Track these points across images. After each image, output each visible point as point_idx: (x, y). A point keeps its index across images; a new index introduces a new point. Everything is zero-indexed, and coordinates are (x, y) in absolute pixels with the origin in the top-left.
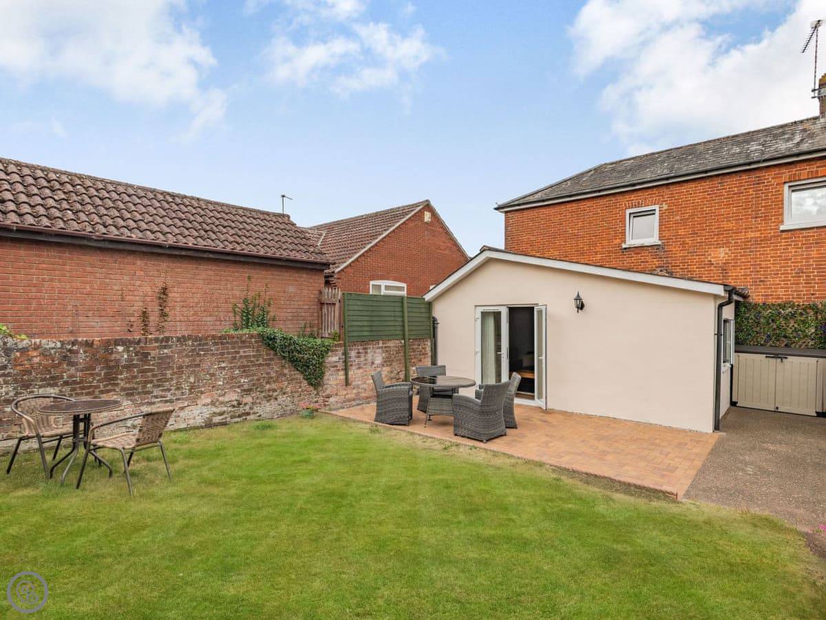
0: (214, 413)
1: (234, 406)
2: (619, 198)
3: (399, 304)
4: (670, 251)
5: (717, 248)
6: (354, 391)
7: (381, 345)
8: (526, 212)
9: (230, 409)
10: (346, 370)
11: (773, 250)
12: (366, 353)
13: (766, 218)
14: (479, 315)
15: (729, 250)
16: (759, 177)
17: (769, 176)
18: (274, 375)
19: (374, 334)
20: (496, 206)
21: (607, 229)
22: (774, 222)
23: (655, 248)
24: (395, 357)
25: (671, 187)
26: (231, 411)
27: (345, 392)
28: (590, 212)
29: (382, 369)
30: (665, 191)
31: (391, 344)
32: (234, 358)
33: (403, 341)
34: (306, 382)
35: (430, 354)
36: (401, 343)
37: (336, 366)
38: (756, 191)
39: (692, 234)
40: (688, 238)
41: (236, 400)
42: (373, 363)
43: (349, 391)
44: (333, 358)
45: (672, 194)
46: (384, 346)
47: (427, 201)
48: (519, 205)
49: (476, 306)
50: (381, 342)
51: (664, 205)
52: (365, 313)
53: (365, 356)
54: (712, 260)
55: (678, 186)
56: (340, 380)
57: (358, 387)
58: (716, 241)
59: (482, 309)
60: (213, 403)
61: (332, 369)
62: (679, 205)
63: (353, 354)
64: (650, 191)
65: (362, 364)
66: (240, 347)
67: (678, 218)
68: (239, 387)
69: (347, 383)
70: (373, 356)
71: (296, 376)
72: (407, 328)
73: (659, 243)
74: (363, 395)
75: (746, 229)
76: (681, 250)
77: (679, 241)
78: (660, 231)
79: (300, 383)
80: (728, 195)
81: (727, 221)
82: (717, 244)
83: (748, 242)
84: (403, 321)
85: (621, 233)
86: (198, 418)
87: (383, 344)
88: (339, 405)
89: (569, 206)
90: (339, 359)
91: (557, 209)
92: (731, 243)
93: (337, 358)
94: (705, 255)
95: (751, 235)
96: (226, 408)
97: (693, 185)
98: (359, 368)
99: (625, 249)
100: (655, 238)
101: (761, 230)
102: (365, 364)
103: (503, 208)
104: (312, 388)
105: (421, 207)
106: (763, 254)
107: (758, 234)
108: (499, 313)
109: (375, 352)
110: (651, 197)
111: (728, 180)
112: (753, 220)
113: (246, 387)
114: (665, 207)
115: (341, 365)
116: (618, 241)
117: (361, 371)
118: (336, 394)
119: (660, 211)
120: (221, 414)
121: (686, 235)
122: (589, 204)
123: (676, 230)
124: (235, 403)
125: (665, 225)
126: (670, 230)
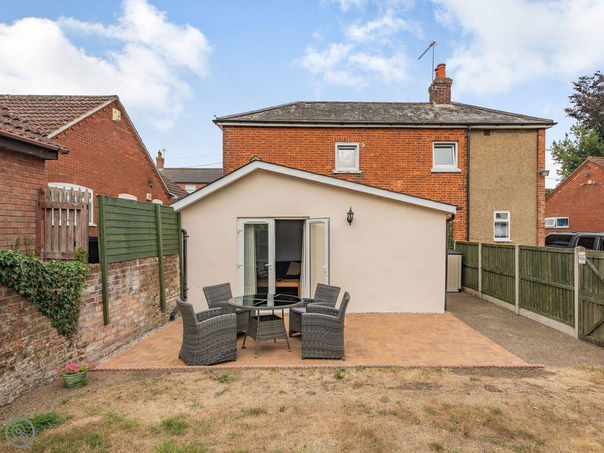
2: (330, 132)
3: (152, 214)
4: (367, 179)
5: (396, 180)
6: (114, 331)
7: (138, 265)
8: (245, 131)
10: (105, 303)
11: (427, 185)
12: (124, 276)
13: (423, 163)
14: (242, 228)
15: (404, 182)
16: (419, 134)
17: (425, 134)
18: (8, 328)
19: (131, 251)
20: (215, 119)
21: (320, 156)
22: (428, 166)
23: (357, 175)
24: (151, 279)
25: (367, 131)
27: (103, 335)
28: (307, 140)
29: (140, 295)
30: (363, 132)
31: (147, 263)
33: (157, 259)
34: (55, 330)
35: (179, 272)
36: (156, 261)
37: (92, 300)
38: (419, 143)
39: (381, 168)
40: (379, 170)
42: (131, 289)
43: (108, 332)
44: (90, 289)
45: (368, 136)
46: (141, 265)
47: (116, 96)
48: (240, 122)
49: (238, 218)
50: (138, 262)
51: (363, 143)
52: (122, 224)
53: (123, 281)
54: (394, 188)
55: (372, 130)
56: (98, 318)
57: (117, 323)
58: (396, 175)
59: (246, 221)
61: (87, 304)
62: (373, 145)
63: (111, 279)
64: (353, 131)
65: (120, 291)
67: (372, 155)
69: (106, 321)
70: (131, 279)
71: (42, 324)
72: (161, 243)
73: (360, 172)
74: (123, 333)
75: (413, 168)
76: (374, 179)
77: (373, 172)
78: (360, 163)
79: (48, 333)
80: (403, 143)
81: (402, 161)
82: (397, 177)
83: (414, 177)
84: (157, 235)
85: (332, 161)
87: (140, 263)
88: (97, 354)
89: (288, 131)
90: (96, 289)
91: (277, 132)
92: (404, 177)
93: (93, 287)
94: (389, 184)
95: (415, 173)
97: (381, 132)
98: (118, 298)
99: (335, 174)
100: (356, 168)
101: (421, 171)
102: (124, 292)
103: (222, 121)
104: (63, 339)
105: (109, 102)
106: (422, 187)
107: (419, 173)
108: (266, 226)
109: (133, 275)
110: (353, 136)
111: (402, 132)
112: (417, 163)
114: (364, 145)
115: (98, 298)
116: (329, 167)
117: (120, 301)
118: (94, 340)
119: (360, 147)
121: (377, 168)
122: (306, 132)
123: (370, 163)
125: (363, 159)
126: (367, 163)
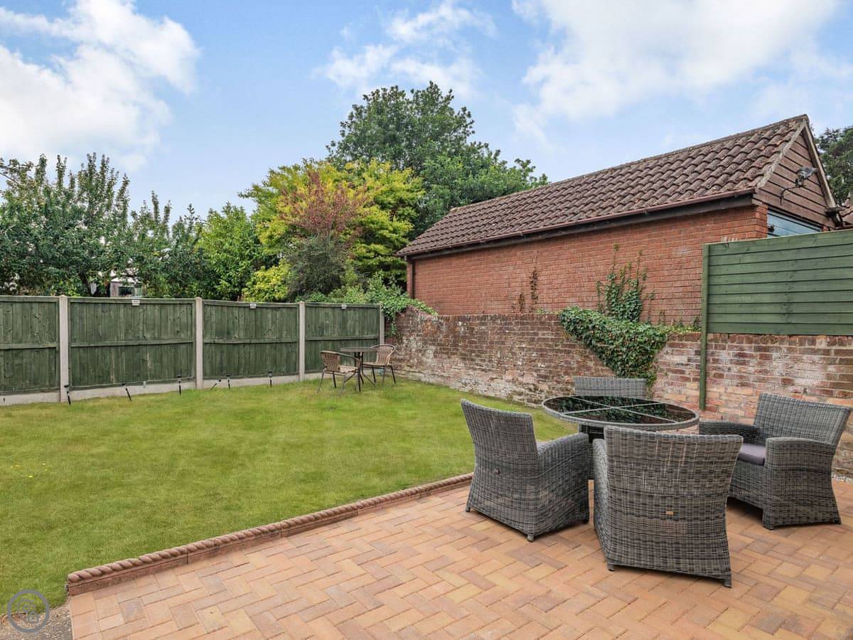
0: (515, 391)
1: (530, 390)
9: (527, 392)
10: (704, 382)
12: (766, 358)
18: (575, 365)
26: (528, 394)
32: (533, 340)
41: (533, 384)
42: (789, 382)
44: (676, 358)
53: (761, 364)
56: (688, 397)
60: (513, 381)
65: (753, 377)
66: (539, 329)
68: (536, 371)
69: (704, 405)
86: (502, 391)
90: (689, 360)
93: (685, 358)
96: (523, 390)
102: (763, 381)
113: (543, 372)
120: (520, 394)
124: (532, 387)
